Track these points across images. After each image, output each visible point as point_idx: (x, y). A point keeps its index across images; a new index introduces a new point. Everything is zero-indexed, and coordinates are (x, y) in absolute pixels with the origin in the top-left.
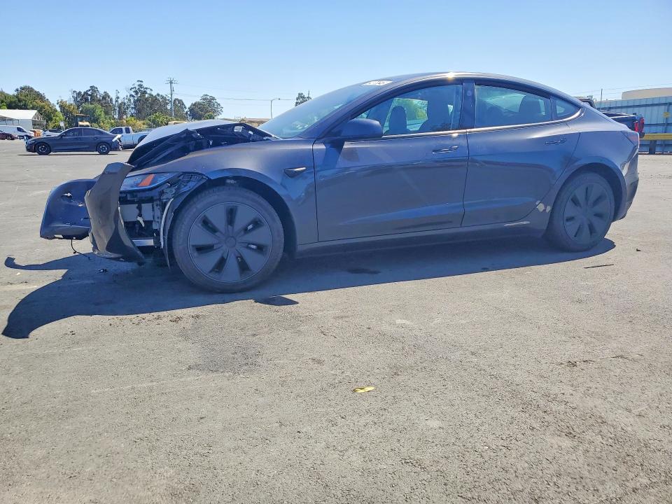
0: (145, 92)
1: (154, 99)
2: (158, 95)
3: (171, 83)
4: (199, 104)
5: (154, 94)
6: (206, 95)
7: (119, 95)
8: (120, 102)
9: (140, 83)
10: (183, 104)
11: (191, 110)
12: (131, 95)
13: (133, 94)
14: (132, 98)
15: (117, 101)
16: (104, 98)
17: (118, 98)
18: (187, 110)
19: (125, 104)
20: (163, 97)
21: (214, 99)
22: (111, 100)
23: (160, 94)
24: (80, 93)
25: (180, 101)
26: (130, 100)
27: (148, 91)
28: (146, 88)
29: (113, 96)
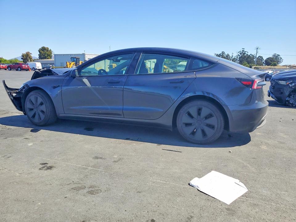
0: (245, 53)
1: (249, 57)
2: (251, 54)
3: (257, 49)
4: (271, 58)
5: (249, 54)
6: (276, 54)
7: (233, 55)
8: (233, 58)
9: (243, 49)
10: (262, 58)
11: (266, 61)
12: (238, 55)
13: (240, 54)
14: (238, 56)
15: (232, 58)
16: (227, 56)
17: (232, 56)
18: (264, 61)
19: (235, 59)
20: (253, 55)
21: (279, 55)
22: (230, 57)
23: (252, 54)
24: (218, 54)
25: (262, 57)
26: (237, 57)
27: (246, 53)
28: (246, 52)
29: (231, 56)
